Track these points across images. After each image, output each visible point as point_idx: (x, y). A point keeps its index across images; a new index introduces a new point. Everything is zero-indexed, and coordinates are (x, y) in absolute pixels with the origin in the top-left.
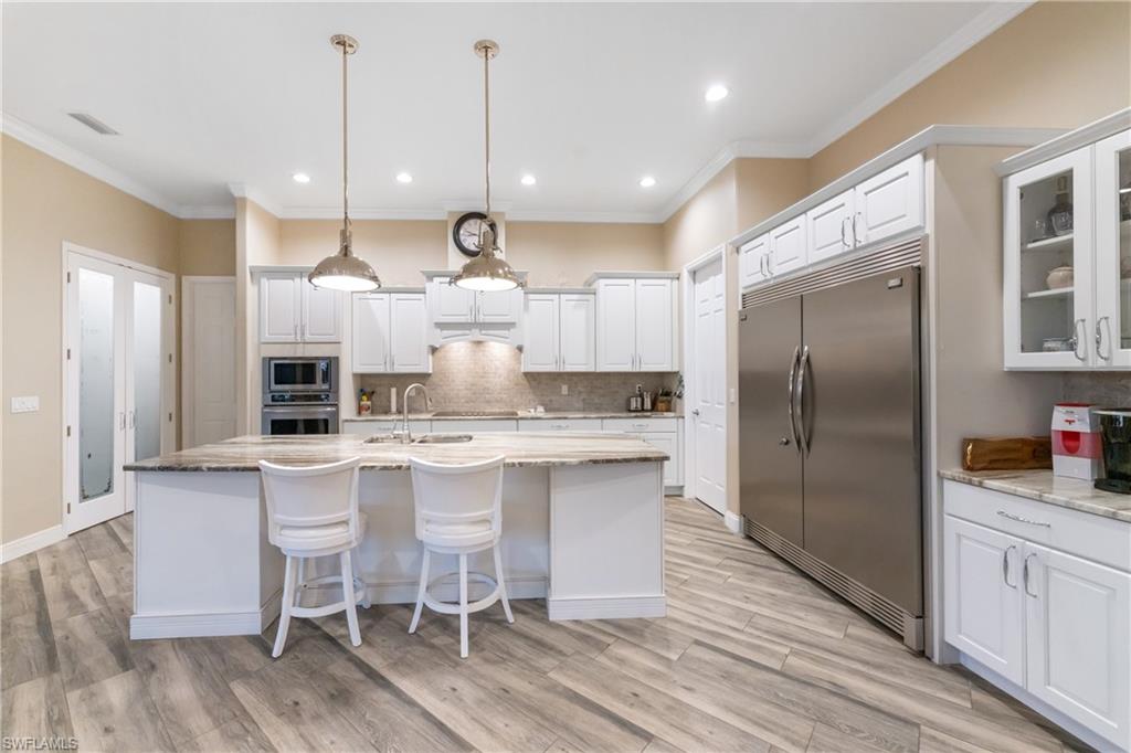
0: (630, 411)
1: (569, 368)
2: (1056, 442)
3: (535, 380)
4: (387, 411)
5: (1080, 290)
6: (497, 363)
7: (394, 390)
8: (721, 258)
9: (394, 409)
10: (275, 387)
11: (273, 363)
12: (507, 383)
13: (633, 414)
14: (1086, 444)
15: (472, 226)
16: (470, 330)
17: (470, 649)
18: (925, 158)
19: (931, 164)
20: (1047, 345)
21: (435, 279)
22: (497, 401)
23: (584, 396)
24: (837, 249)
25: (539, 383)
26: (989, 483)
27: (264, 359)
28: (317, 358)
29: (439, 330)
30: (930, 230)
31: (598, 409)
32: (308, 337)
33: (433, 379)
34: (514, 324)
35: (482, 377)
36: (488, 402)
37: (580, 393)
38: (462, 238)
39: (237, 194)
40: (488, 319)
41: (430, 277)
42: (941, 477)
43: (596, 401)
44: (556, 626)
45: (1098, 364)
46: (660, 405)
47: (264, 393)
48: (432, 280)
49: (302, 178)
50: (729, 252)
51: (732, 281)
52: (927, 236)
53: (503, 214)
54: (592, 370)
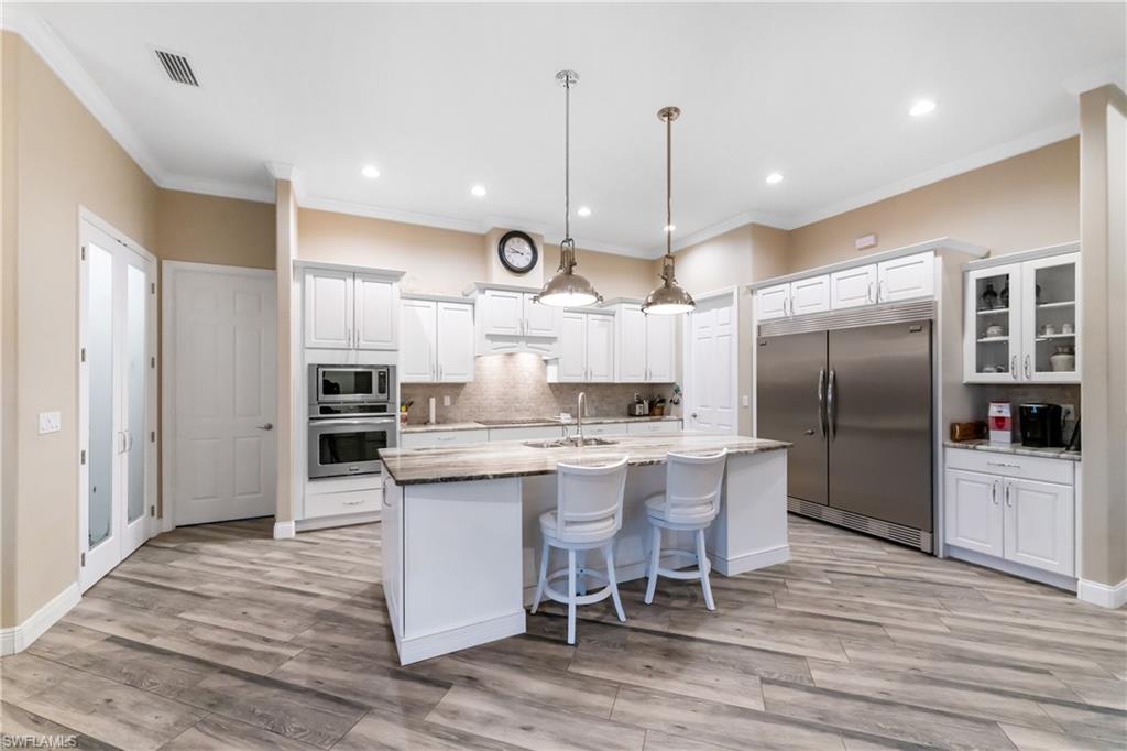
0: (634, 416)
1: (595, 380)
2: (991, 423)
3: (557, 390)
4: (426, 422)
5: (1013, 339)
6: (526, 374)
7: (433, 400)
8: (731, 294)
9: (433, 419)
10: (322, 397)
11: (321, 370)
12: (535, 392)
13: (637, 419)
14: (1008, 423)
15: (513, 243)
16: (518, 342)
17: (715, 603)
18: (936, 255)
19: (940, 258)
20: (988, 369)
21: (487, 291)
22: (528, 410)
23: (596, 404)
24: (861, 302)
25: (561, 393)
26: (979, 447)
27: (310, 366)
28: (372, 366)
29: (489, 342)
30: (938, 298)
31: (607, 415)
32: (363, 344)
33: (467, 389)
34: (555, 338)
35: (513, 387)
36: (517, 410)
37: (593, 401)
38: (507, 254)
39: (279, 174)
40: (535, 333)
41: (483, 289)
42: (944, 446)
43: (606, 408)
44: (734, 579)
45: (1025, 380)
46: (657, 411)
47: (310, 405)
48: (484, 292)
49: (371, 172)
50: (742, 292)
51: (744, 314)
52: (936, 302)
53: (541, 236)
54: (611, 381)
